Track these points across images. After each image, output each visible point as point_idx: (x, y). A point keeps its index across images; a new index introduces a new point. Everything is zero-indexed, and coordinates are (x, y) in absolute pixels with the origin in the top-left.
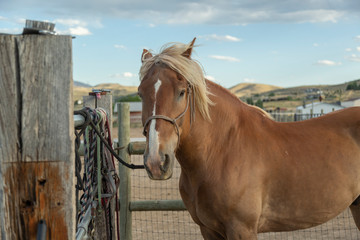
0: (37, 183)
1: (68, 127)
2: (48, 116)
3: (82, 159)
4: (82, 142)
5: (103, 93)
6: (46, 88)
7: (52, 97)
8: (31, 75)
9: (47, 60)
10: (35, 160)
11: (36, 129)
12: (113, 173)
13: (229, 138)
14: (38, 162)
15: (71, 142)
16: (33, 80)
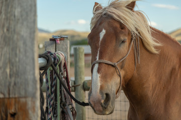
0: (9, 116)
1: (34, 69)
2: (17, 60)
3: (45, 94)
4: (45, 80)
5: (62, 39)
6: (16, 37)
7: (21, 44)
8: (3, 26)
9: (16, 14)
10: (7, 96)
11: (8, 71)
12: (70, 107)
13: (171, 77)
14: (9, 98)
15: (36, 81)
16: (5, 30)
